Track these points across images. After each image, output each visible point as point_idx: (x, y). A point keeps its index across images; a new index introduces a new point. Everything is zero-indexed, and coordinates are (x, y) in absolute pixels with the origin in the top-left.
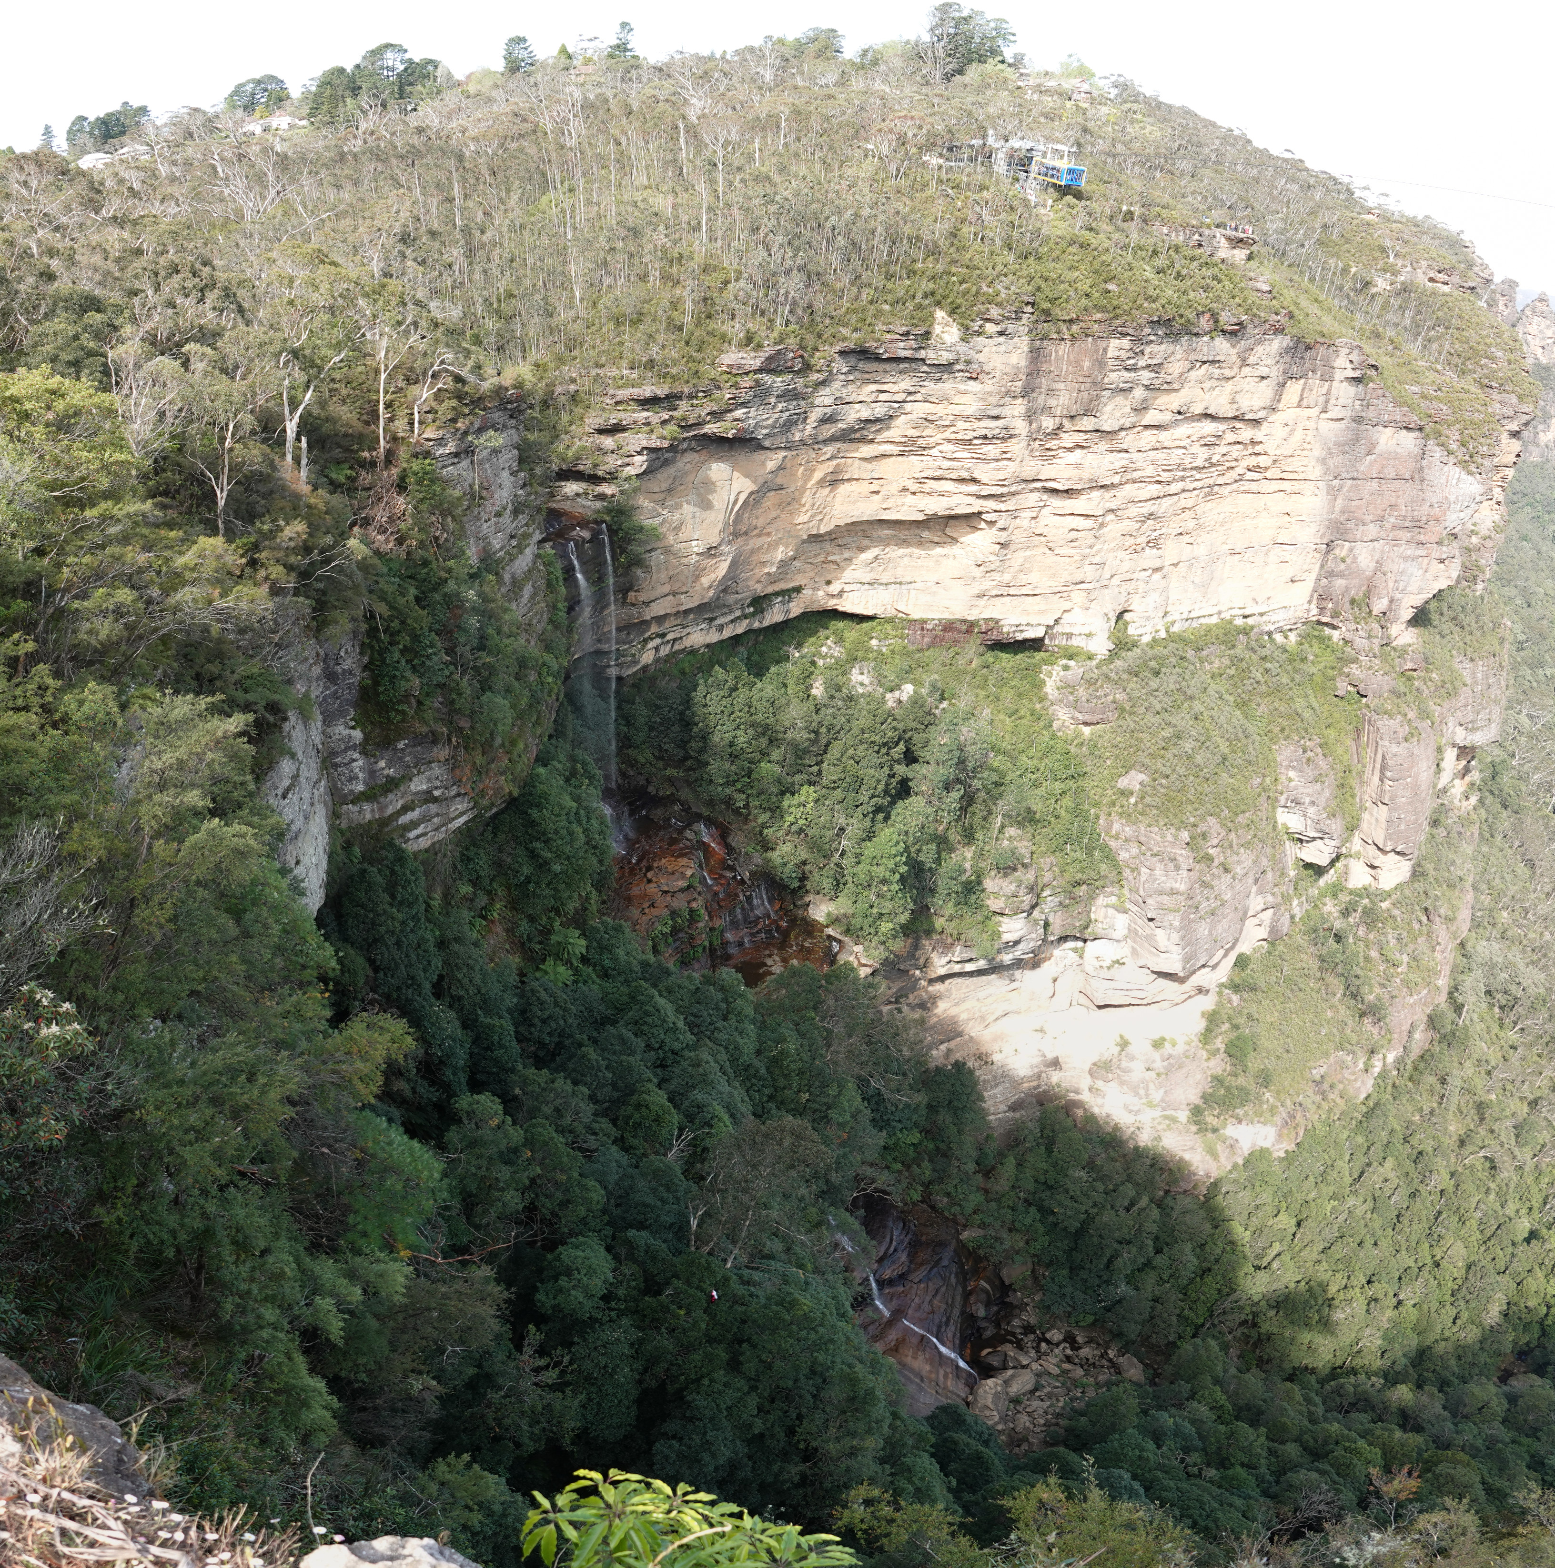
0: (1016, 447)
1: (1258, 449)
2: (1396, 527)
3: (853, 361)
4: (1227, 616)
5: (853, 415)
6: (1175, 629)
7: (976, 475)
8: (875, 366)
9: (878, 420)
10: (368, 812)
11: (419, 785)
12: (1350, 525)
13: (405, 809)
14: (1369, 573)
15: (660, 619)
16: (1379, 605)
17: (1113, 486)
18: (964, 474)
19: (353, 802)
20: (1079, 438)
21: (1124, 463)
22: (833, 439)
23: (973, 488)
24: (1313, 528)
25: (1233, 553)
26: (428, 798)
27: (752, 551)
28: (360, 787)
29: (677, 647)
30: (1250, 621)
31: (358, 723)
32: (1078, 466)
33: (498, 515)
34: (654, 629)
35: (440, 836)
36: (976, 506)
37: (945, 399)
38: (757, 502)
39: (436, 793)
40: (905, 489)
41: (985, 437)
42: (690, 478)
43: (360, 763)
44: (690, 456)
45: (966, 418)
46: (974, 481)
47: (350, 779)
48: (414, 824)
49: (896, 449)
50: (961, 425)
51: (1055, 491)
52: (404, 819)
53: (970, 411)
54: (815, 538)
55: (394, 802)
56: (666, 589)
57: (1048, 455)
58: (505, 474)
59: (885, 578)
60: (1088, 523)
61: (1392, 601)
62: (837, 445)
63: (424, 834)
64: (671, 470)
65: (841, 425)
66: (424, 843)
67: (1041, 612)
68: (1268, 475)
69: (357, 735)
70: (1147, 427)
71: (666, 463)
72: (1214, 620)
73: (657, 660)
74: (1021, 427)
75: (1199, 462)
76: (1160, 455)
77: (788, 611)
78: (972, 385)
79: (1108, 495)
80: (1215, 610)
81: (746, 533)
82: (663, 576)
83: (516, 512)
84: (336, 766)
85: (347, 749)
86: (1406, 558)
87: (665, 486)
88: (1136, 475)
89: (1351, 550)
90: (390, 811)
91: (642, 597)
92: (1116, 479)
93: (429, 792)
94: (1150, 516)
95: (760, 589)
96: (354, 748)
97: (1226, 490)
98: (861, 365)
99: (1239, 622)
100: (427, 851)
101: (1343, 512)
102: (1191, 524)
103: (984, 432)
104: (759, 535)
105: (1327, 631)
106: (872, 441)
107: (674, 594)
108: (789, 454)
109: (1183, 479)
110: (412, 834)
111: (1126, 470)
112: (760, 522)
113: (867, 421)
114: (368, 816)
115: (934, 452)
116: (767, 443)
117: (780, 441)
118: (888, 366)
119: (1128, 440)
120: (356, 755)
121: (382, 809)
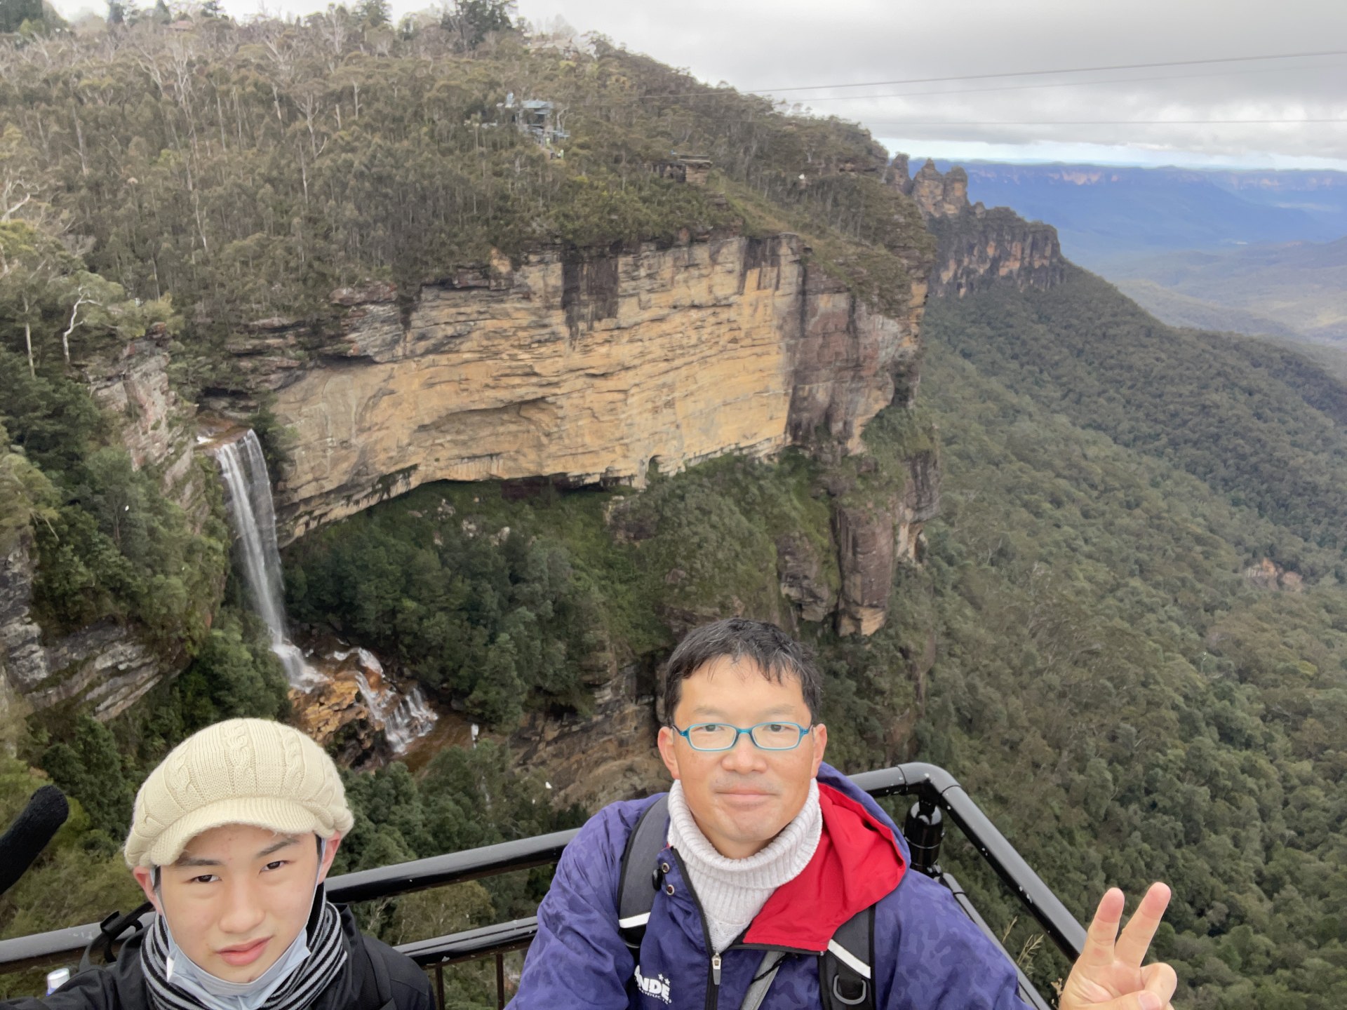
0: (562, 347)
1: (735, 326)
2: (841, 369)
3: (435, 291)
4: (727, 450)
5: (440, 333)
6: (692, 464)
7: (537, 370)
8: (452, 294)
9: (460, 336)
10: (53, 696)
11: (103, 663)
12: (807, 373)
13: (92, 686)
14: (826, 405)
15: (306, 501)
16: (837, 427)
17: (635, 367)
18: (528, 370)
19: (37, 690)
20: (606, 335)
21: (640, 350)
22: (428, 352)
23: (534, 380)
24: (781, 379)
25: (725, 404)
26: (114, 672)
27: (376, 442)
28: (43, 675)
29: (323, 521)
30: (745, 452)
31: (34, 618)
32: (608, 356)
33: (154, 428)
34: (302, 509)
35: (130, 703)
36: (540, 392)
37: (507, 315)
38: (375, 405)
39: (122, 667)
40: (487, 386)
41: (539, 342)
42: (320, 390)
43: (41, 653)
44: (316, 373)
45: (524, 329)
46: (535, 374)
47: (32, 670)
48: (103, 698)
49: (477, 355)
50: (521, 334)
51: (594, 376)
52: (90, 696)
53: (524, 323)
54: (423, 428)
55: (79, 683)
56: (310, 477)
57: (586, 350)
58: (157, 394)
59: (478, 451)
60: (621, 396)
61: (845, 423)
62: (431, 357)
63: (113, 705)
64: (304, 384)
65: (433, 341)
66: (114, 712)
67: (594, 465)
68: (743, 343)
69: (35, 629)
70: (653, 321)
71: (298, 379)
72: (719, 455)
73: (308, 533)
74: (564, 331)
75: (693, 341)
76: (665, 340)
77: (408, 484)
78: (524, 304)
79: (631, 373)
80: (718, 447)
81: (370, 429)
82: (306, 467)
83: (170, 425)
84: (15, 660)
85: (25, 643)
86: (851, 391)
87: (299, 397)
88: (649, 357)
89: (810, 390)
90: (76, 691)
91: (290, 485)
92: (636, 362)
93: (115, 667)
94: (664, 385)
95: (385, 470)
96: (33, 641)
97: (714, 360)
98: (443, 294)
99: (737, 453)
100: (117, 719)
101: (801, 363)
102: (694, 387)
103: (537, 338)
104: (379, 430)
105: (801, 452)
106: (457, 352)
107: (316, 480)
108: (396, 366)
109: (683, 355)
110: (102, 707)
111: (642, 354)
112: (379, 420)
113: (453, 337)
114: (54, 699)
115: (505, 356)
116: (377, 359)
117: (387, 356)
118: (462, 294)
119: (641, 332)
120: (35, 647)
121: (68, 690)
